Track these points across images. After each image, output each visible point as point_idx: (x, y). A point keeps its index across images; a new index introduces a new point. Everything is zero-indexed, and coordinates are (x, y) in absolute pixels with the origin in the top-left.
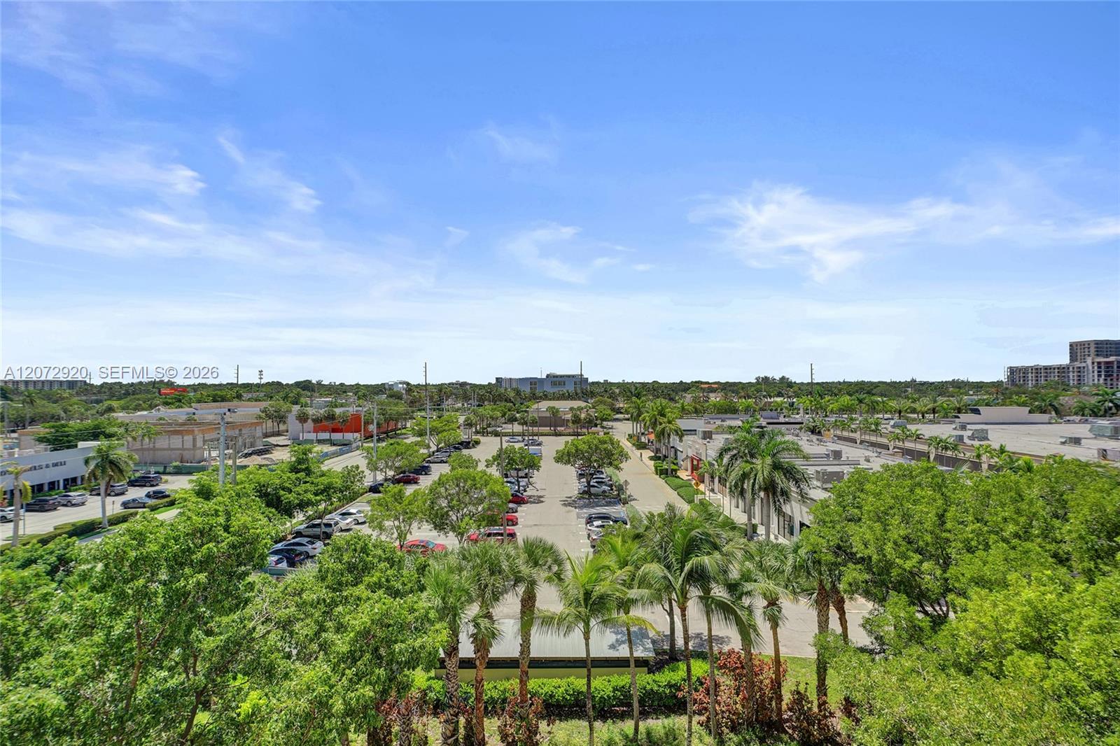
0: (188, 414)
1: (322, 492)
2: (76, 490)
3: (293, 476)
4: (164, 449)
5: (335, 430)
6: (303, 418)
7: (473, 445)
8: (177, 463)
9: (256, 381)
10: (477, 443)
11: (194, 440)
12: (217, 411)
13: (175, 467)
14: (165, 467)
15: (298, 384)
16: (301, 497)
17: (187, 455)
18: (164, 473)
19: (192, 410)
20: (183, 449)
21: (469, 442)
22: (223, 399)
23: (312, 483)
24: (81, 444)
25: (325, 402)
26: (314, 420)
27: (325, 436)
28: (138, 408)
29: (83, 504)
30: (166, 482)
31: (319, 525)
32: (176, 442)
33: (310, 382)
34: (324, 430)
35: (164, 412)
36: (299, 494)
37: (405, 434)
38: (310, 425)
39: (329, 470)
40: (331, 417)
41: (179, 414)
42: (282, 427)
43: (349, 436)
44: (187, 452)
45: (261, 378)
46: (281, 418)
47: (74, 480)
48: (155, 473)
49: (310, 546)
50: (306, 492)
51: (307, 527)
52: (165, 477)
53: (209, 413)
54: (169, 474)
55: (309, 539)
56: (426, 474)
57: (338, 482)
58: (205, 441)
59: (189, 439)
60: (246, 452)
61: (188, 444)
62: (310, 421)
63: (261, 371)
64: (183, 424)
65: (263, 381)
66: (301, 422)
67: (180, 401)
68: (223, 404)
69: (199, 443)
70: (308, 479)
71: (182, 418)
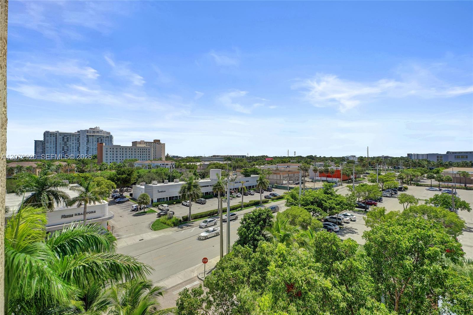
0: (276, 167)
1: (339, 204)
2: (251, 190)
3: (326, 195)
4: (272, 179)
5: (328, 176)
6: (315, 171)
7: (404, 190)
8: (276, 184)
9: (294, 156)
10: (406, 189)
11: (280, 176)
12: (284, 166)
13: (276, 186)
14: (273, 185)
15: (308, 157)
16: (331, 205)
17: (278, 182)
18: (272, 187)
19: (276, 166)
20: (277, 180)
21: (402, 188)
22: (285, 162)
23: (334, 200)
24: (252, 176)
25: (320, 164)
26: (319, 172)
27: (324, 178)
28: (261, 165)
29: (253, 195)
30: (274, 191)
31: (335, 218)
32: (275, 177)
33: (312, 156)
34: (324, 176)
35: (269, 166)
36: (330, 204)
37: (361, 180)
38: (318, 173)
39: (340, 195)
40: (327, 171)
41: (273, 167)
42: (307, 174)
43: (335, 179)
44: (278, 181)
45: (295, 155)
46: (306, 170)
47: (250, 186)
48: (271, 187)
49: (334, 227)
50: (332, 203)
51: (330, 218)
52: (273, 189)
53: (282, 167)
54: (274, 188)
55: (333, 224)
56: (380, 202)
57: (345, 201)
58: (283, 177)
59: (279, 176)
60: (296, 182)
61: (279, 178)
62: (318, 172)
63: (295, 152)
64: (276, 171)
65: (296, 156)
66: (314, 172)
67: (272, 162)
68: (285, 164)
69: (282, 178)
70: (332, 198)
71: (275, 169)
